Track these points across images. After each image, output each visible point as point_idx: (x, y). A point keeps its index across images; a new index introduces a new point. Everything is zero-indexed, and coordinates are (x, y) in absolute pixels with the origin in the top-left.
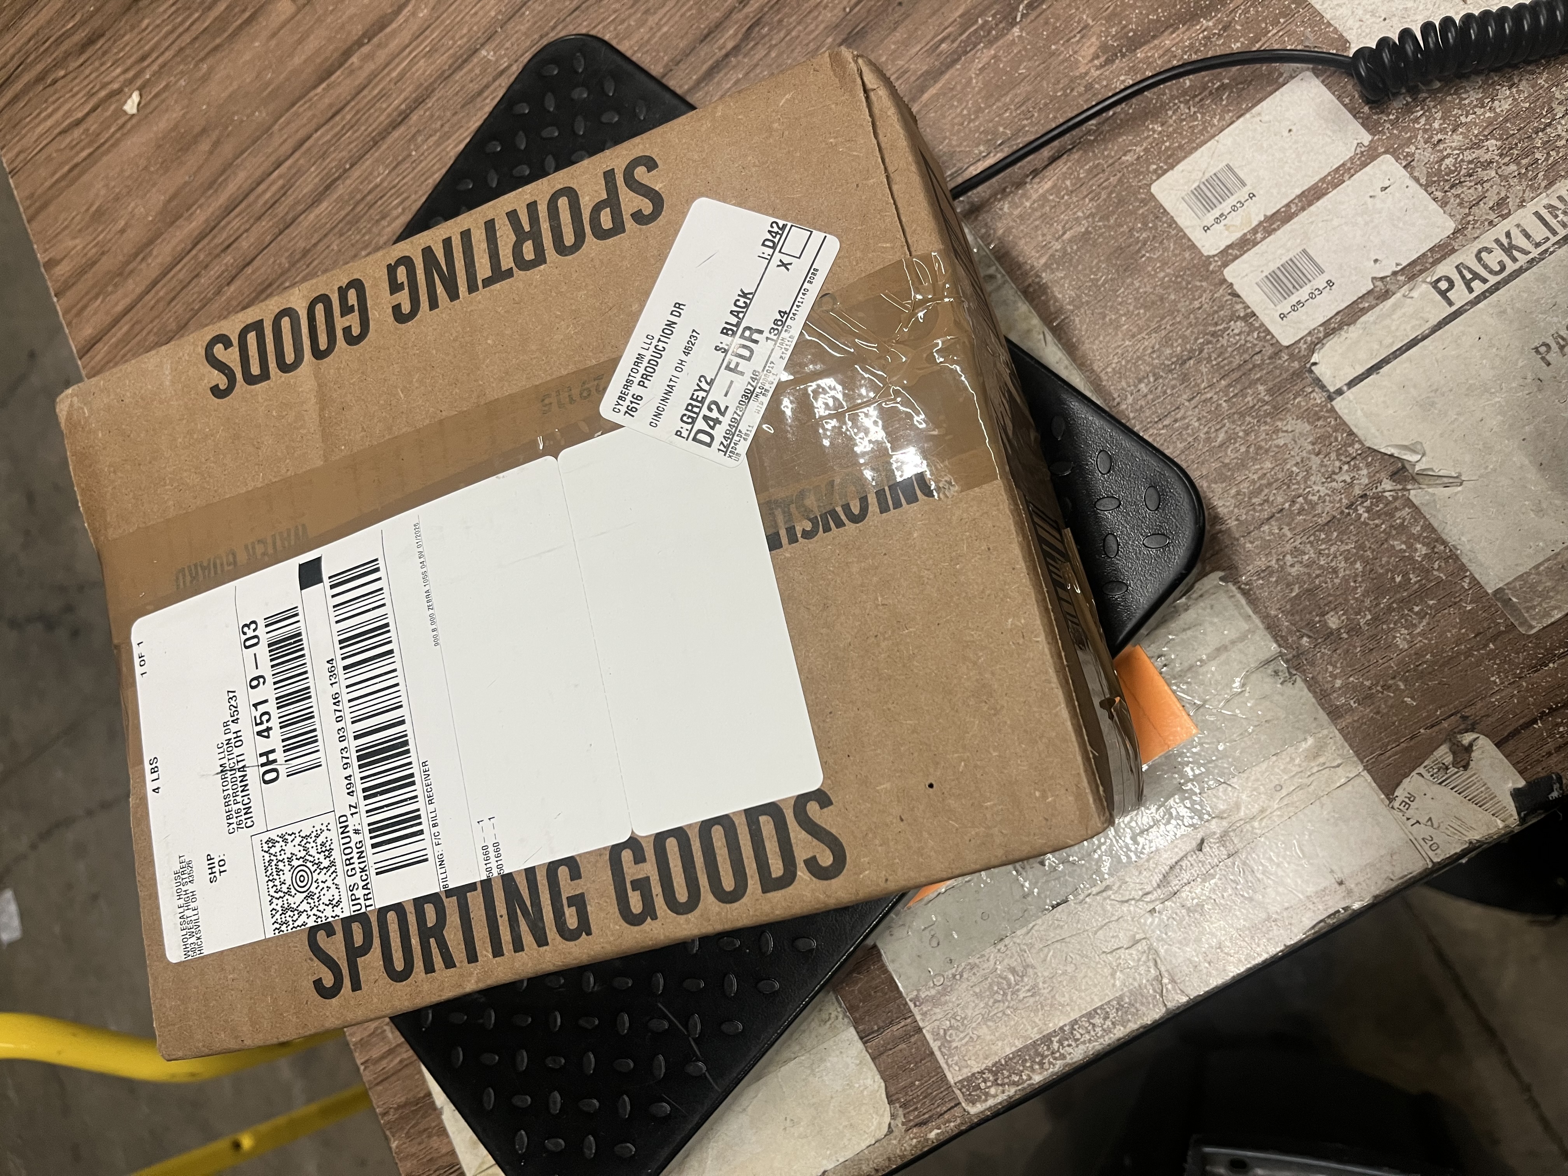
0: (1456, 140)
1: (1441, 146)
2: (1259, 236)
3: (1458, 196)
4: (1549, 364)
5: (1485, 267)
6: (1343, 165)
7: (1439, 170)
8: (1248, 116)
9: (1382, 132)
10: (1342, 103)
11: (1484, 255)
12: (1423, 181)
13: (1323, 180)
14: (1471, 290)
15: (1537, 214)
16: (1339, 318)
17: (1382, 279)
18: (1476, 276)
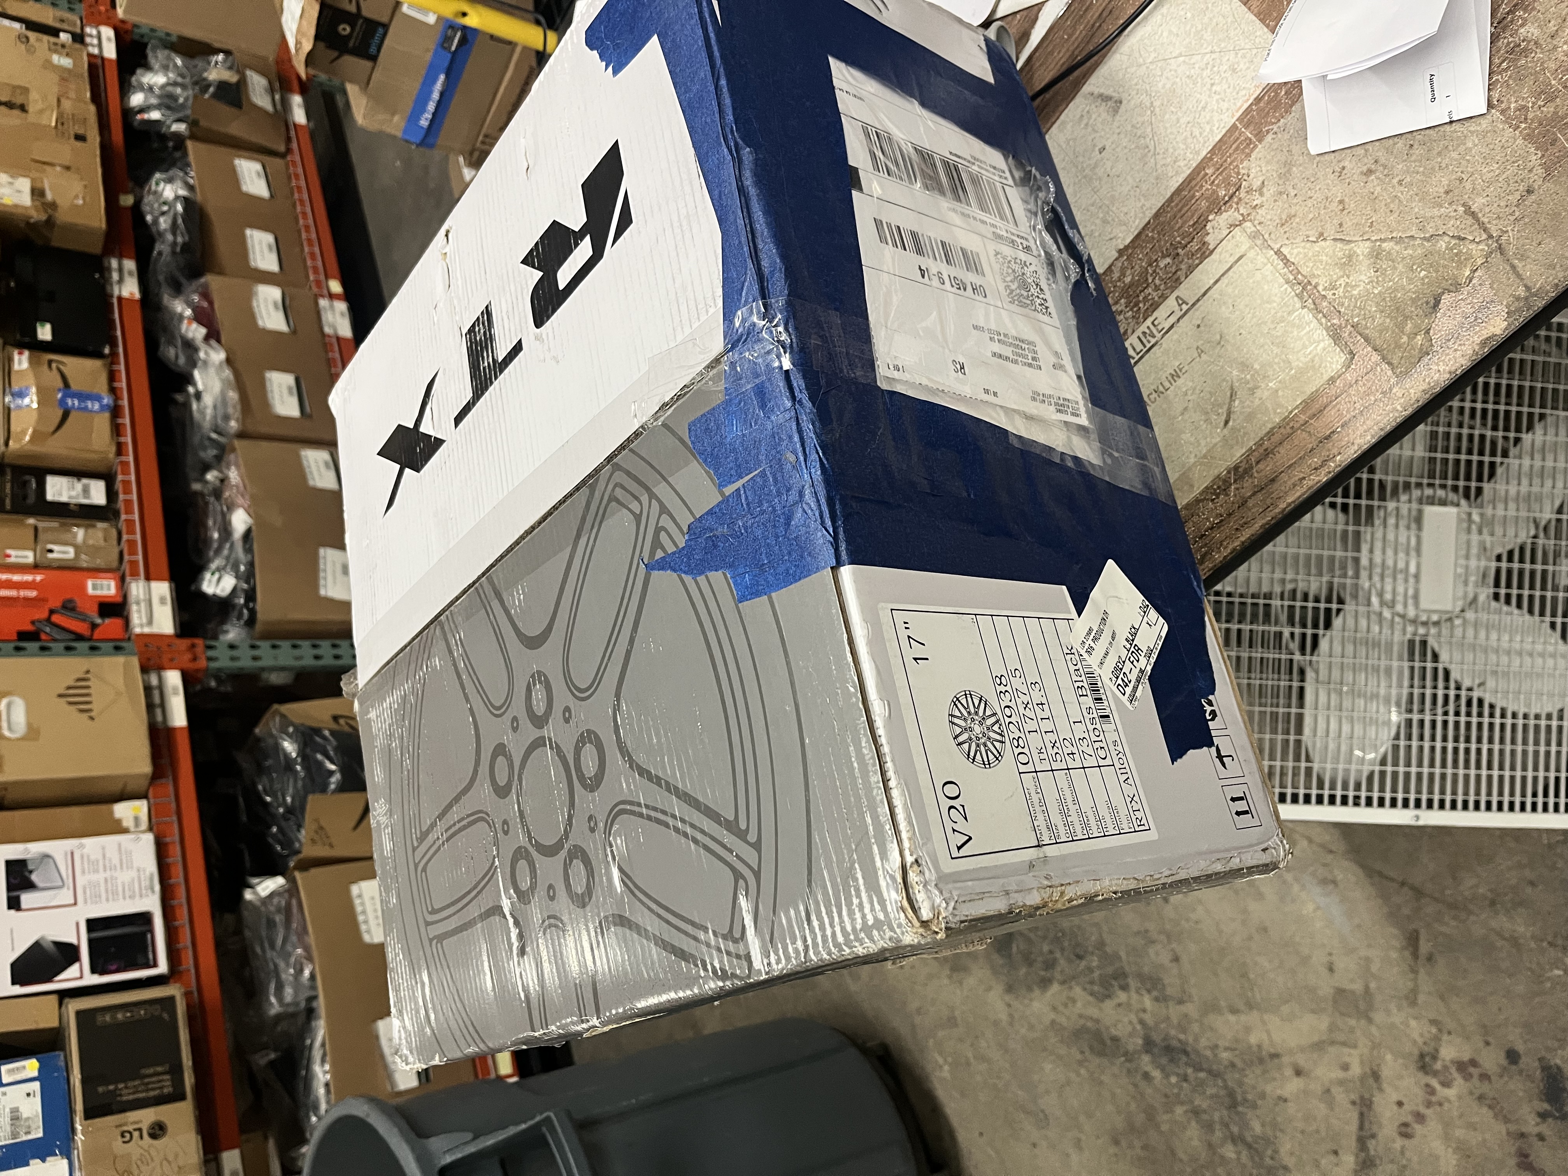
15: (1139, 337)
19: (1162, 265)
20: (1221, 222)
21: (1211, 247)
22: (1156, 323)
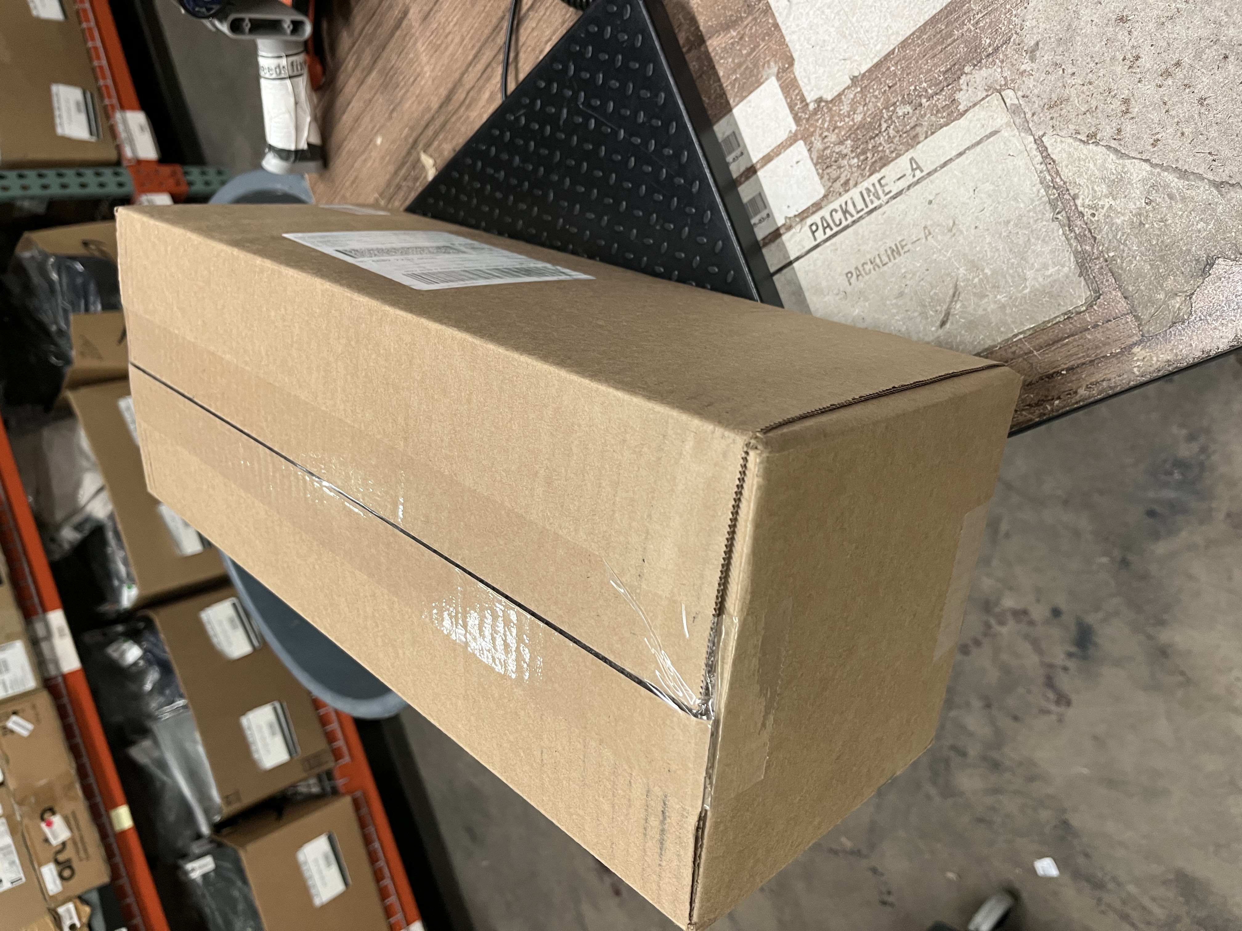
0: (833, 138)
1: (826, 140)
2: (743, 179)
3: (828, 174)
4: (850, 284)
5: (833, 221)
6: (782, 143)
7: (823, 156)
8: (745, 101)
9: (801, 125)
10: (786, 101)
11: (834, 213)
12: (815, 161)
13: (773, 150)
14: (825, 233)
15: (861, 193)
16: (769, 237)
17: (790, 218)
18: (828, 226)
19: (900, 114)
20: (978, 80)
21: (962, 108)
22: (882, 181)
